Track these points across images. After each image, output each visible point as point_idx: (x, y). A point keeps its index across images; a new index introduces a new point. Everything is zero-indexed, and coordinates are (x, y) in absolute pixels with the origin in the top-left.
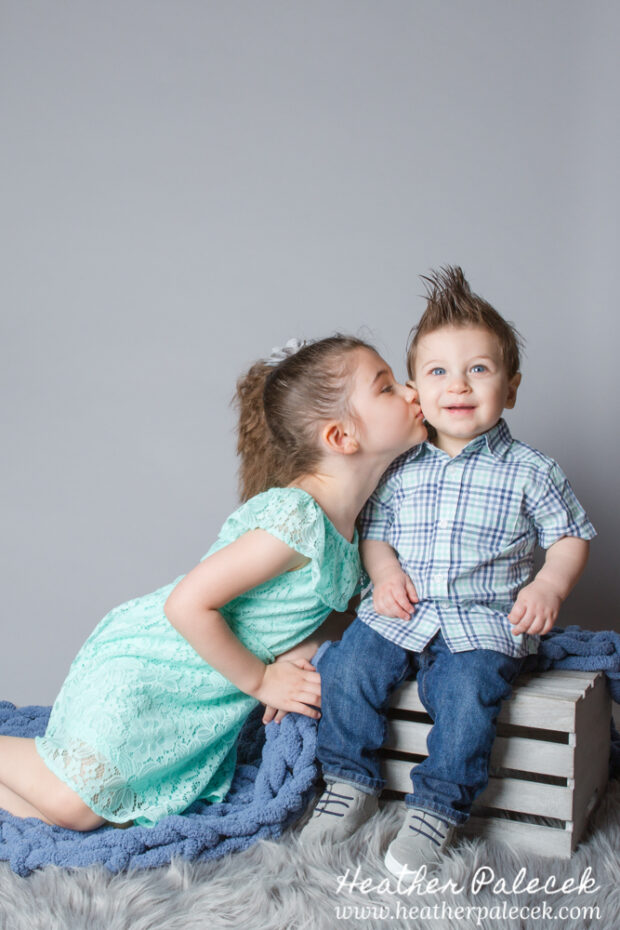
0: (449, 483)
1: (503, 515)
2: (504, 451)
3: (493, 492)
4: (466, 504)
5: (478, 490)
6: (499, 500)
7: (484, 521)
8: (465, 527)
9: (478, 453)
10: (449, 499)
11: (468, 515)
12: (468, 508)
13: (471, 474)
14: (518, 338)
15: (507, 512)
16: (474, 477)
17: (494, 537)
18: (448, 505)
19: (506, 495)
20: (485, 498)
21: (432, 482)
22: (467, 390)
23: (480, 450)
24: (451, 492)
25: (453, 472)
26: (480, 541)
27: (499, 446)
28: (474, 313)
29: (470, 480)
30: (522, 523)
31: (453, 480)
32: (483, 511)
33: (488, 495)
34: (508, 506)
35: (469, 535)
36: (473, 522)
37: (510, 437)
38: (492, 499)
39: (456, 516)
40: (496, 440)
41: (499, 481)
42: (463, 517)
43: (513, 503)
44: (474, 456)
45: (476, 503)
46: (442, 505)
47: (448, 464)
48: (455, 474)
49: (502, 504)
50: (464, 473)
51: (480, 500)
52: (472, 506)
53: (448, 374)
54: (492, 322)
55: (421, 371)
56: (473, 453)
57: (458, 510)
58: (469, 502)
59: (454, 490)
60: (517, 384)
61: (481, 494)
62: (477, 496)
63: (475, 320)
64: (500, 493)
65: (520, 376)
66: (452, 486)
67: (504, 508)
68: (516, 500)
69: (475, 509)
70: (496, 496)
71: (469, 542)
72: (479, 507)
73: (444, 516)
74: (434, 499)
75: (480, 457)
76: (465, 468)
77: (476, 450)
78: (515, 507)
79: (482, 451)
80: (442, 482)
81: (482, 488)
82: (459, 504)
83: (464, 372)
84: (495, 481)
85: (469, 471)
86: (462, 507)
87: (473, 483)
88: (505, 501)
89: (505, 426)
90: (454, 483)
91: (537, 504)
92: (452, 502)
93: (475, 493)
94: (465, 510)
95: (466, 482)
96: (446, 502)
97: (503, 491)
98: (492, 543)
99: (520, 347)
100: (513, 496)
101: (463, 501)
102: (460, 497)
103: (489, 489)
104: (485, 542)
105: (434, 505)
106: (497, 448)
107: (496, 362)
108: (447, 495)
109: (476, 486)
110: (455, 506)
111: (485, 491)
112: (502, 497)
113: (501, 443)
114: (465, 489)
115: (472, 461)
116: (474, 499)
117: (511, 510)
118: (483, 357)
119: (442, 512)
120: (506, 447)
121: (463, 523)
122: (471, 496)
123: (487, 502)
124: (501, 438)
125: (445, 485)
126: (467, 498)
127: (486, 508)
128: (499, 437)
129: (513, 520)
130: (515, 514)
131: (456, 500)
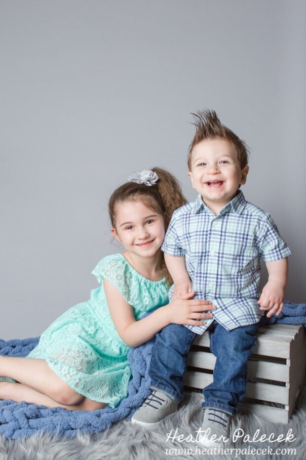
0: (214, 231)
1: (244, 247)
2: (242, 209)
3: (238, 235)
4: (224, 243)
5: (231, 235)
6: (241, 240)
7: (234, 252)
8: (224, 256)
9: (229, 212)
10: (215, 240)
11: (225, 248)
12: (226, 245)
13: (226, 225)
14: (247, 148)
15: (246, 246)
16: (228, 227)
17: (240, 259)
18: (215, 243)
19: (245, 237)
20: (234, 239)
21: (205, 230)
22: (218, 173)
23: (230, 210)
24: (216, 236)
25: (216, 225)
26: (233, 262)
27: (239, 207)
28: (221, 132)
29: (226, 229)
30: (253, 251)
31: (217, 229)
32: (233, 246)
33: (236, 237)
34: (246, 243)
35: (227, 260)
36: (228, 253)
37: (245, 200)
38: (238, 239)
39: (219, 250)
40: (237, 204)
41: (241, 229)
42: (223, 250)
43: (249, 241)
44: (227, 214)
45: (230, 242)
46: (211, 243)
47: (214, 220)
48: (218, 225)
49: (243, 241)
50: (222, 224)
51: (231, 240)
52: (228, 243)
53: (207, 165)
54: (231, 137)
55: (194, 165)
56: (226, 213)
57: (220, 246)
58: (226, 241)
59: (217, 234)
60: (247, 172)
61: (232, 237)
62: (230, 238)
63: (222, 136)
64: (242, 236)
65: (248, 168)
66: (216, 233)
67: (244, 244)
68: (251, 239)
69: (229, 245)
70: (240, 238)
71: (227, 263)
72: (231, 244)
73: (212, 249)
74: (206, 239)
75: (230, 214)
76: (223, 221)
77: (227, 211)
78: (250, 242)
79: (231, 211)
80: (211, 230)
81: (232, 233)
82: (220, 243)
83: (216, 164)
84: (239, 229)
85: (225, 223)
86: (222, 244)
87: (227, 231)
88: (245, 240)
89: (242, 195)
90: (217, 231)
91: (261, 239)
92: (217, 242)
93: (229, 236)
94: (224, 246)
95: (224, 230)
96: (213, 241)
97: (244, 234)
98: (239, 263)
99: (248, 153)
100: (249, 237)
101: (222, 241)
102: (221, 239)
103: (236, 233)
104: (235, 263)
105: (206, 242)
106: (238, 208)
107: (233, 159)
108: (214, 238)
109: (229, 233)
110: (219, 244)
111: (234, 235)
112: (243, 238)
113: (240, 205)
114: (223, 234)
115: (226, 217)
116: (228, 240)
117: (248, 244)
118: (226, 156)
119: (211, 247)
120: (243, 207)
121: (223, 254)
122: (227, 238)
123: (236, 241)
124: (240, 202)
125: (212, 232)
126: (225, 239)
127: (235, 244)
128: (239, 202)
129: (248, 250)
130: (250, 247)
131: (219, 240)
